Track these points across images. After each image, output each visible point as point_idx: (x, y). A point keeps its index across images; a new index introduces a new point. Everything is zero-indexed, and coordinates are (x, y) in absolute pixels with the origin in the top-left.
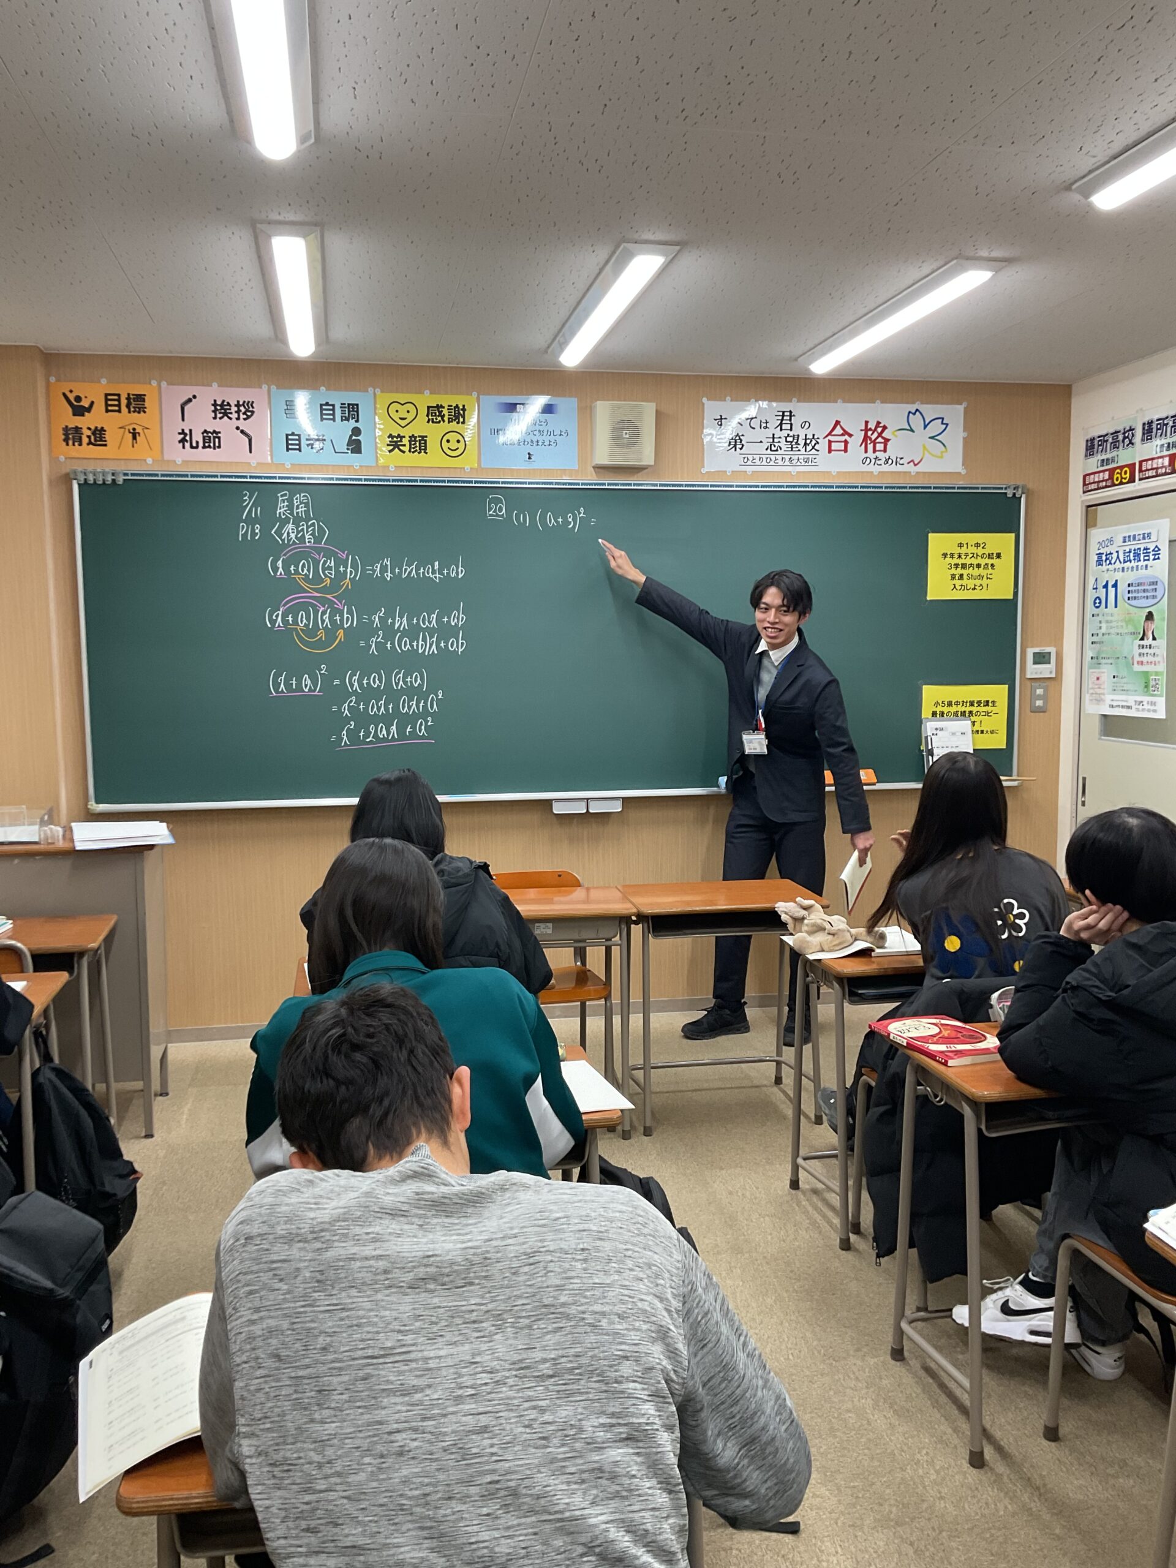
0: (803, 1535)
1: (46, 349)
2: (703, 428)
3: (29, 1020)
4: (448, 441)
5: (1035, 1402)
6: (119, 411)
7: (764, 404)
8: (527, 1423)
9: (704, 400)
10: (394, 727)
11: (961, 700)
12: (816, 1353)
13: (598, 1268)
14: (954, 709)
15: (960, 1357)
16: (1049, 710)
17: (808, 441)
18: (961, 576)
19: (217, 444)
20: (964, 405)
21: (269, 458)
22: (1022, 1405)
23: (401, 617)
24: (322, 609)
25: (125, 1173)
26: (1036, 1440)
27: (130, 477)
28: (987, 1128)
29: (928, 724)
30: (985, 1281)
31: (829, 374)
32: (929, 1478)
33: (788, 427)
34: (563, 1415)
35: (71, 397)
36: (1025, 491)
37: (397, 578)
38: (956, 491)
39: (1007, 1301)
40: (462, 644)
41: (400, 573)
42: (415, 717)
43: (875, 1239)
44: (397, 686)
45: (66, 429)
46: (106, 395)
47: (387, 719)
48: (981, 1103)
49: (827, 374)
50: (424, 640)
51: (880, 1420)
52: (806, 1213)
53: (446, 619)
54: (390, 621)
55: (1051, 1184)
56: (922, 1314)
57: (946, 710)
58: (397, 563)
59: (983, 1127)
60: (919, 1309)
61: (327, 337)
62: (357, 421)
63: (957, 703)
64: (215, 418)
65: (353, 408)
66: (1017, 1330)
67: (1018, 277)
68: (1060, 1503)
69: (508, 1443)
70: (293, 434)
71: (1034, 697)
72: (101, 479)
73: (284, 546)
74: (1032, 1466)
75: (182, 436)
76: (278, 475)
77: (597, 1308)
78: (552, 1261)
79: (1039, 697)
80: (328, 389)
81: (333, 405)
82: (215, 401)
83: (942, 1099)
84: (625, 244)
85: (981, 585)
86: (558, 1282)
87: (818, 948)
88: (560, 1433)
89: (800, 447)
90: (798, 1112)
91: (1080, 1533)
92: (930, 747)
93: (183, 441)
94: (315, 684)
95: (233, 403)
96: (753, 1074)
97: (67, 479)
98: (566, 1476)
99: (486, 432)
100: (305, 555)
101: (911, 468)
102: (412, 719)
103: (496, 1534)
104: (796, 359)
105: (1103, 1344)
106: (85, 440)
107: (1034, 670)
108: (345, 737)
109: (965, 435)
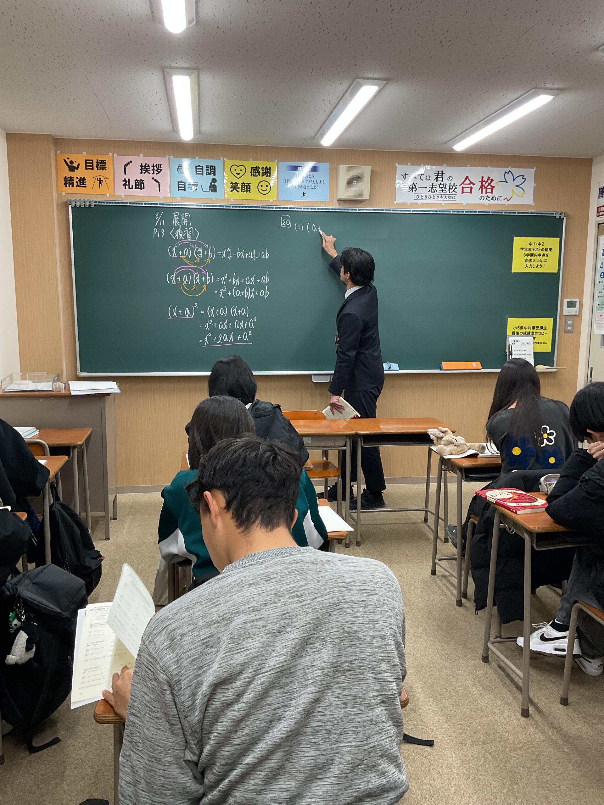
0: (436, 747)
1: (56, 136)
2: (396, 180)
3: (47, 479)
4: (262, 186)
5: (556, 685)
6: (93, 169)
7: (428, 167)
8: (337, 695)
9: (397, 164)
10: (232, 336)
11: (528, 326)
12: (443, 657)
13: (371, 611)
14: (524, 330)
15: (518, 662)
16: (575, 332)
17: (451, 187)
18: (530, 260)
19: (142, 187)
20: (535, 168)
21: (169, 194)
22: (549, 687)
23: (236, 279)
24: (196, 274)
25: (95, 556)
26: (556, 705)
27: (98, 204)
28: (536, 546)
29: (510, 338)
30: (533, 624)
31: (464, 151)
32: (500, 721)
33: (441, 179)
34: (355, 691)
35: (68, 161)
36: (566, 215)
37: (234, 258)
38: (529, 214)
39: (544, 634)
40: (267, 293)
41: (236, 256)
42: (242, 331)
43: (475, 601)
44: (233, 315)
45: (65, 178)
46: (86, 160)
47: (228, 332)
48: (534, 533)
49: (461, 151)
50: (248, 291)
51: (475, 692)
52: (439, 587)
53: (259, 280)
54: (230, 280)
55: (570, 575)
56: (499, 639)
57: (520, 331)
58: (234, 250)
59: (535, 545)
60: (497, 637)
61: (200, 130)
62: (215, 175)
63: (526, 328)
64: (141, 173)
65: (213, 168)
66: (548, 648)
67: (567, 99)
68: (568, 736)
69: (328, 706)
70: (181, 182)
71: (566, 325)
72: (83, 205)
73: (176, 241)
74: (553, 717)
75: (125, 182)
76: (173, 203)
77: (371, 633)
78: (348, 608)
79: (569, 325)
80: (200, 158)
81: (202, 167)
82: (142, 164)
83: (513, 531)
84: (357, 80)
85: (541, 265)
86: (351, 619)
87: (450, 453)
88: (353, 701)
89: (447, 190)
90: (436, 537)
91: (578, 752)
92: (510, 351)
93: (125, 185)
94: (191, 313)
95: (151, 165)
96: (412, 516)
97: (66, 204)
98: (355, 723)
99: (281, 181)
100: (187, 246)
101: (505, 202)
102: (241, 332)
103: (318, 753)
104: (446, 143)
105: (593, 658)
106: (75, 184)
107: (567, 311)
108: (207, 341)
109: (535, 185)
